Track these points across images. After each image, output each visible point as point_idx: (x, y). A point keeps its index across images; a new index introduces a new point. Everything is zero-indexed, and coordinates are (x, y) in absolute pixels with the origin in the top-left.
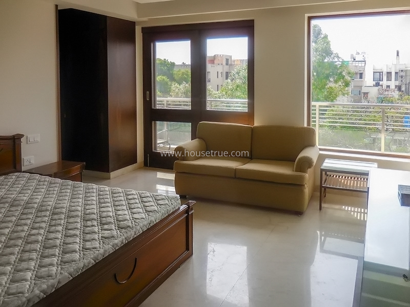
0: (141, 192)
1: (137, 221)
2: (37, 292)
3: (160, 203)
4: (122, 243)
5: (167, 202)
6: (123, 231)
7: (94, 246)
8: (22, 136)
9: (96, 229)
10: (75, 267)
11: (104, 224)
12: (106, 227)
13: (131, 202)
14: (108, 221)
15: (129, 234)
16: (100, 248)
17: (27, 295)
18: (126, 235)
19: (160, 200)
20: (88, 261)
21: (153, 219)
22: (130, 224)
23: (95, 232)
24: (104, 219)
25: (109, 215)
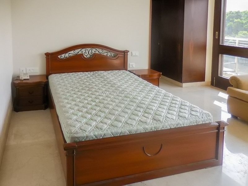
0: (183, 101)
1: (168, 119)
2: (92, 134)
3: (192, 114)
4: (151, 129)
5: (199, 114)
6: (155, 122)
7: (132, 123)
8: (129, 51)
9: (140, 114)
10: (116, 131)
11: (146, 113)
12: (146, 115)
13: (172, 105)
14: (149, 112)
15: (158, 125)
16: (135, 126)
17: (87, 133)
18: (155, 125)
19: (194, 111)
20: (125, 130)
21: (181, 123)
22: (161, 120)
23: (137, 115)
24: (148, 110)
25: (152, 108)
